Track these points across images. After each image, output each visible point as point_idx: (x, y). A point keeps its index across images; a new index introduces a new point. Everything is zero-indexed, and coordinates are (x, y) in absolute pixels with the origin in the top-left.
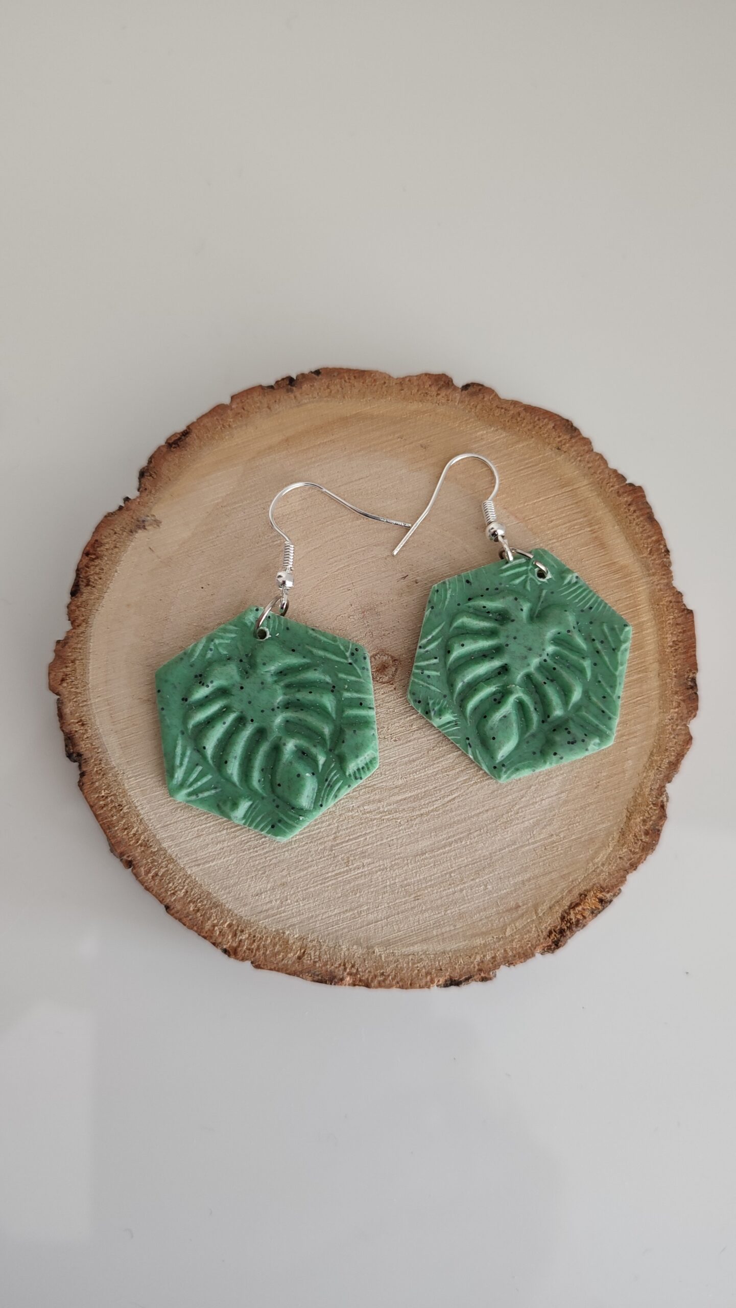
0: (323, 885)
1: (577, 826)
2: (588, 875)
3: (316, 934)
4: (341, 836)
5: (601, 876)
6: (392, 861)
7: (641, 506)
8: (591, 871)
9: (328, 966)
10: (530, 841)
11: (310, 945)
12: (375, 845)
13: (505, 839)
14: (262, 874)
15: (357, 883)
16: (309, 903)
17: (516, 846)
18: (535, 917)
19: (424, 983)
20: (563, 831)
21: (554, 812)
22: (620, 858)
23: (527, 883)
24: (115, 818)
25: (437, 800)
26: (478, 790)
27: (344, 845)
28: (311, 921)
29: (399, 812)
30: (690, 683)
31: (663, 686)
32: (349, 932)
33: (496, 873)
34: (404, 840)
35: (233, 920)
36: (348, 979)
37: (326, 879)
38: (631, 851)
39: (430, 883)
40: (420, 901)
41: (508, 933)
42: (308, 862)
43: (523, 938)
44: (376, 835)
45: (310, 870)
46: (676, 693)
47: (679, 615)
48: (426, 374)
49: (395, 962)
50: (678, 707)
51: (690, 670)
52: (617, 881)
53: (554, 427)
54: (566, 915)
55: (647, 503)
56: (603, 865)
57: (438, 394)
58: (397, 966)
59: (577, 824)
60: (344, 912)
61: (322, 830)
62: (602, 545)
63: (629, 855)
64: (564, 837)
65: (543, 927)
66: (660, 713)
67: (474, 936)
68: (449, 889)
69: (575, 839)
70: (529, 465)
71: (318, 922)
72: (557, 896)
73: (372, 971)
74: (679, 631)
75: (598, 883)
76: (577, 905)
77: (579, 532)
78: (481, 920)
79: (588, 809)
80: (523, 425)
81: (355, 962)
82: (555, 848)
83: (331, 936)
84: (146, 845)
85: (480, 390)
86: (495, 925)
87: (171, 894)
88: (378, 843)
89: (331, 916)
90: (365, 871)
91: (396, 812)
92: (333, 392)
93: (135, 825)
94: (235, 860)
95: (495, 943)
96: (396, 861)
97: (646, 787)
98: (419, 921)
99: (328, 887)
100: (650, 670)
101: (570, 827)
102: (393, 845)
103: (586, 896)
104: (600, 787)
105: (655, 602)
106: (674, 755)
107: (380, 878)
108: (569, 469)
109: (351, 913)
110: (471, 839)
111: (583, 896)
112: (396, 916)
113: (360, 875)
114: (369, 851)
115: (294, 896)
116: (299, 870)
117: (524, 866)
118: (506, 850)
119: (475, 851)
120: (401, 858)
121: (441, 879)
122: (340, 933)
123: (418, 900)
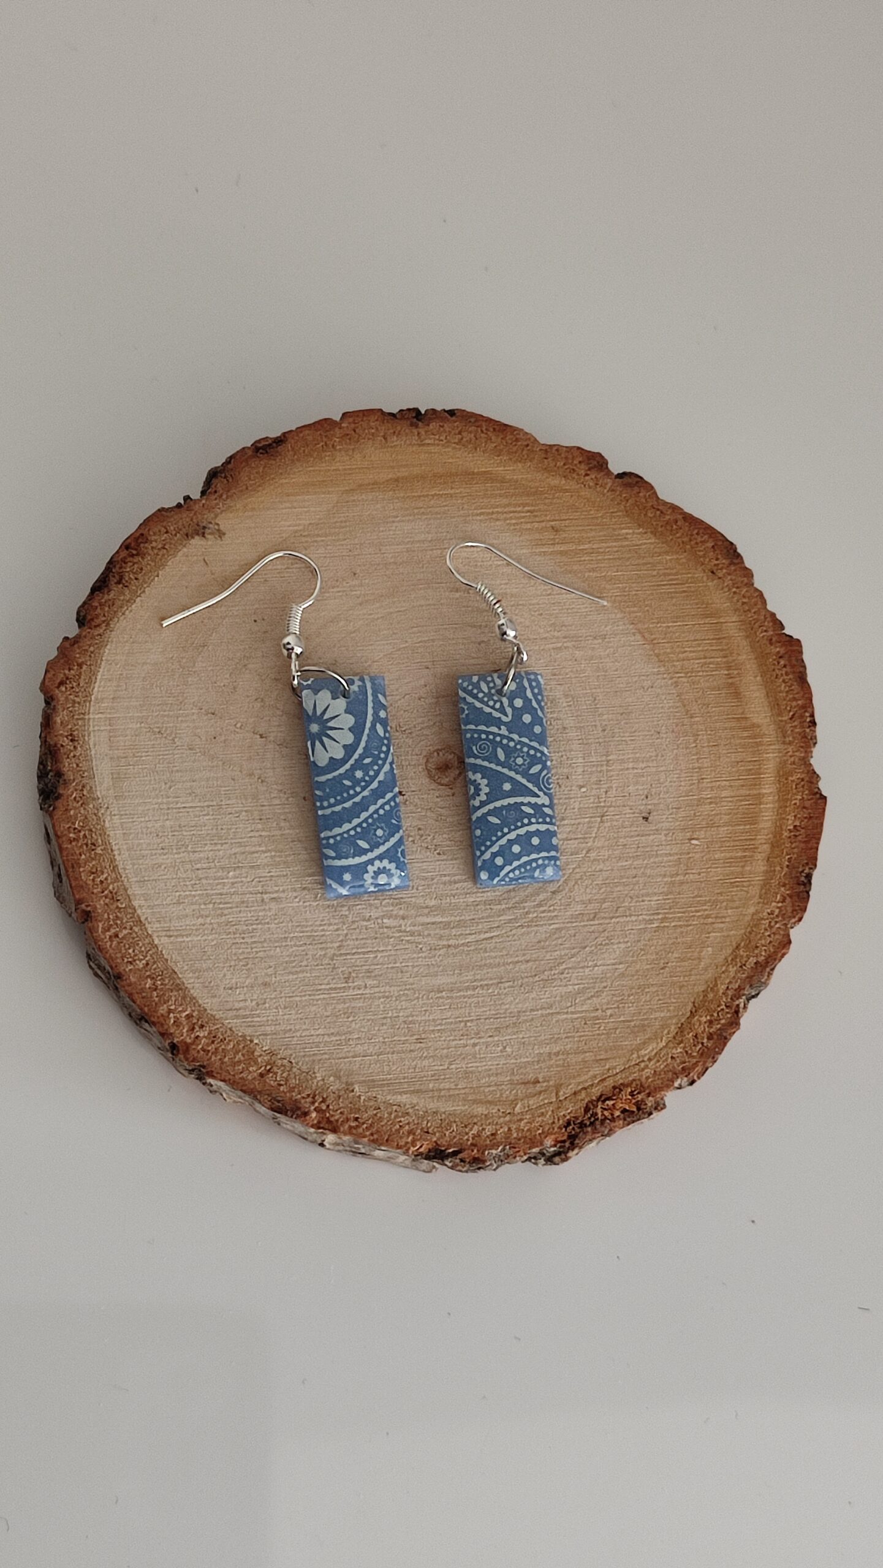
0: (312, 997)
1: (629, 1007)
2: (629, 1067)
3: (290, 1052)
4: (348, 945)
5: (644, 1073)
6: (401, 990)
7: (794, 662)
8: (633, 1063)
9: (294, 1094)
10: (570, 1010)
11: (279, 1063)
12: (386, 966)
13: (541, 999)
14: (244, 966)
15: (353, 1005)
16: (290, 1014)
17: (551, 1012)
18: (554, 1100)
19: (402, 1143)
20: (611, 1008)
21: (605, 984)
22: (672, 1058)
23: (554, 1057)
24: (83, 857)
25: (470, 934)
26: (522, 935)
27: (348, 957)
28: (287, 1035)
29: (423, 935)
30: (803, 879)
31: (770, 873)
32: (329, 1059)
33: (521, 1036)
34: (421, 970)
35: (193, 1011)
36: (314, 1115)
37: (317, 990)
38: (687, 1052)
39: (439, 1028)
40: (421, 1045)
41: (518, 1109)
42: (301, 966)
43: (534, 1121)
44: (389, 955)
45: (301, 975)
46: (784, 885)
47: (810, 797)
48: (579, 448)
49: (374, 1109)
50: (782, 902)
51: (807, 864)
52: (662, 1083)
53: (713, 547)
54: (592, 1107)
55: (803, 661)
56: (650, 1060)
57: (587, 475)
58: (376, 1115)
59: (630, 1005)
60: (328, 1035)
61: (328, 933)
62: (737, 694)
63: (683, 1057)
64: (611, 1015)
65: (562, 1114)
66: (759, 903)
67: (477, 1102)
68: (460, 1040)
69: (624, 1021)
70: (674, 582)
71: (295, 1039)
72: (586, 1081)
73: (346, 1112)
74: (805, 816)
75: (639, 1080)
76: (609, 1099)
77: (714, 673)
78: (489, 1086)
79: (647, 990)
80: (678, 535)
81: (327, 1097)
82: (597, 1026)
83: (306, 1059)
84: (113, 897)
85: (637, 482)
86: (504, 1096)
87: (128, 962)
88: (390, 966)
89: (312, 1036)
90: (366, 994)
91: (420, 935)
92: (465, 440)
93: (106, 871)
94: (215, 942)
95: (500, 1117)
96: (406, 992)
97: (722, 984)
98: (415, 1068)
99: (317, 1000)
100: (759, 850)
101: (621, 1006)
102: (407, 972)
103: (621, 1090)
104: (667, 969)
105: (783, 775)
106: (765, 956)
107: (382, 1006)
108: (719, 598)
109: (338, 1037)
110: (500, 989)
111: (618, 1089)
112: (390, 1056)
113: (359, 996)
114: (376, 972)
115: (274, 1001)
116: (288, 973)
117: (556, 1036)
118: (540, 1012)
119: (501, 1005)
120: (413, 989)
121: (452, 1026)
122: (319, 1057)
123: (421, 1043)
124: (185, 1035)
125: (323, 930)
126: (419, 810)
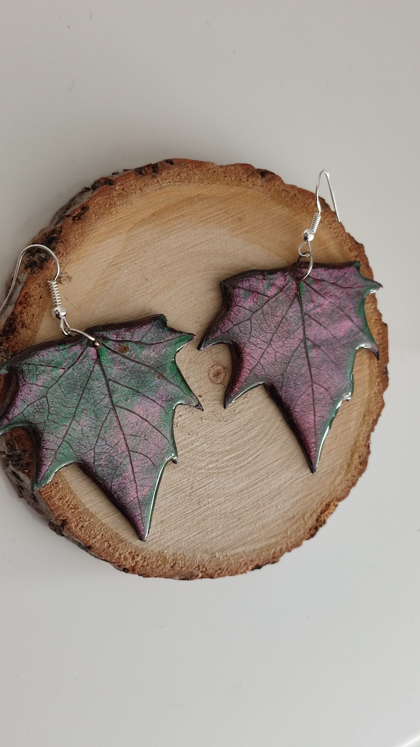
0: (186, 519)
2: (331, 492)
3: (182, 550)
4: (195, 486)
5: (337, 493)
8: (332, 490)
9: (189, 569)
10: (301, 476)
11: (179, 558)
12: (215, 489)
15: (205, 514)
16: (178, 531)
17: (293, 480)
18: (303, 522)
19: (244, 570)
22: (347, 480)
23: (298, 502)
25: (249, 457)
26: (272, 448)
27: (197, 491)
28: (179, 543)
30: (384, 370)
31: (371, 374)
32: (201, 545)
33: (282, 498)
34: (232, 484)
35: (132, 549)
36: (200, 575)
37: (187, 514)
38: (352, 475)
39: (246, 509)
40: (241, 521)
42: (176, 505)
43: (296, 536)
44: (216, 483)
45: (178, 510)
46: (378, 377)
47: (381, 328)
48: (239, 164)
49: (227, 560)
50: (378, 386)
51: (385, 362)
52: (345, 494)
54: (319, 518)
55: (366, 256)
56: (338, 486)
59: (326, 463)
60: (198, 534)
61: (184, 483)
63: (352, 478)
65: (307, 527)
66: (369, 390)
67: (270, 538)
68: (257, 511)
69: (324, 472)
71: (183, 543)
72: (314, 507)
73: (215, 568)
74: (380, 338)
75: (336, 496)
76: (325, 511)
78: (274, 528)
79: (331, 453)
80: (298, 203)
81: (205, 565)
82: (314, 479)
83: (191, 550)
85: (273, 177)
86: (281, 529)
88: (217, 488)
89: (190, 537)
90: (210, 507)
91: (227, 467)
95: (282, 540)
96: (228, 498)
97: (361, 436)
98: (240, 534)
99: (188, 519)
100: (365, 363)
101: (321, 465)
102: (225, 488)
104: (337, 439)
107: (218, 510)
108: (324, 234)
109: (202, 534)
110: (268, 479)
111: (328, 505)
112: (228, 532)
113: (206, 509)
114: (212, 494)
115: (168, 528)
116: (171, 511)
117: (297, 491)
118: (288, 483)
119: (270, 486)
120: (230, 495)
121: (252, 506)
122: (196, 547)
123: (240, 520)
124: (131, 563)
125: (182, 483)
126: (211, 402)
